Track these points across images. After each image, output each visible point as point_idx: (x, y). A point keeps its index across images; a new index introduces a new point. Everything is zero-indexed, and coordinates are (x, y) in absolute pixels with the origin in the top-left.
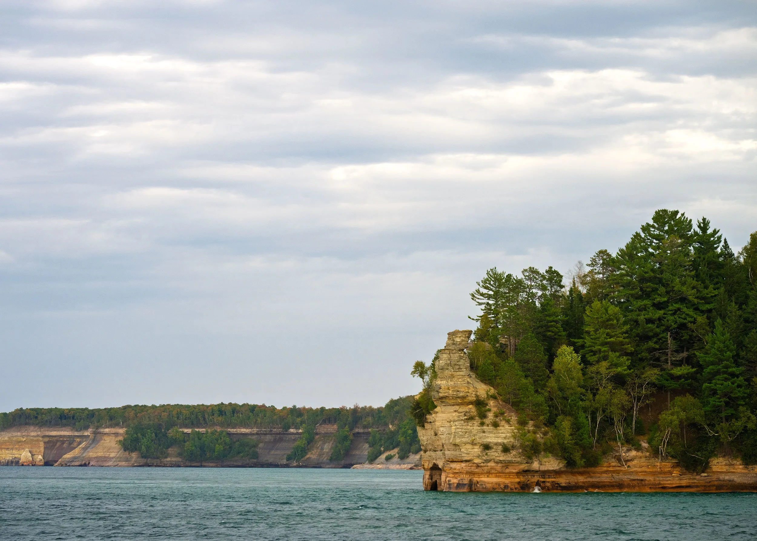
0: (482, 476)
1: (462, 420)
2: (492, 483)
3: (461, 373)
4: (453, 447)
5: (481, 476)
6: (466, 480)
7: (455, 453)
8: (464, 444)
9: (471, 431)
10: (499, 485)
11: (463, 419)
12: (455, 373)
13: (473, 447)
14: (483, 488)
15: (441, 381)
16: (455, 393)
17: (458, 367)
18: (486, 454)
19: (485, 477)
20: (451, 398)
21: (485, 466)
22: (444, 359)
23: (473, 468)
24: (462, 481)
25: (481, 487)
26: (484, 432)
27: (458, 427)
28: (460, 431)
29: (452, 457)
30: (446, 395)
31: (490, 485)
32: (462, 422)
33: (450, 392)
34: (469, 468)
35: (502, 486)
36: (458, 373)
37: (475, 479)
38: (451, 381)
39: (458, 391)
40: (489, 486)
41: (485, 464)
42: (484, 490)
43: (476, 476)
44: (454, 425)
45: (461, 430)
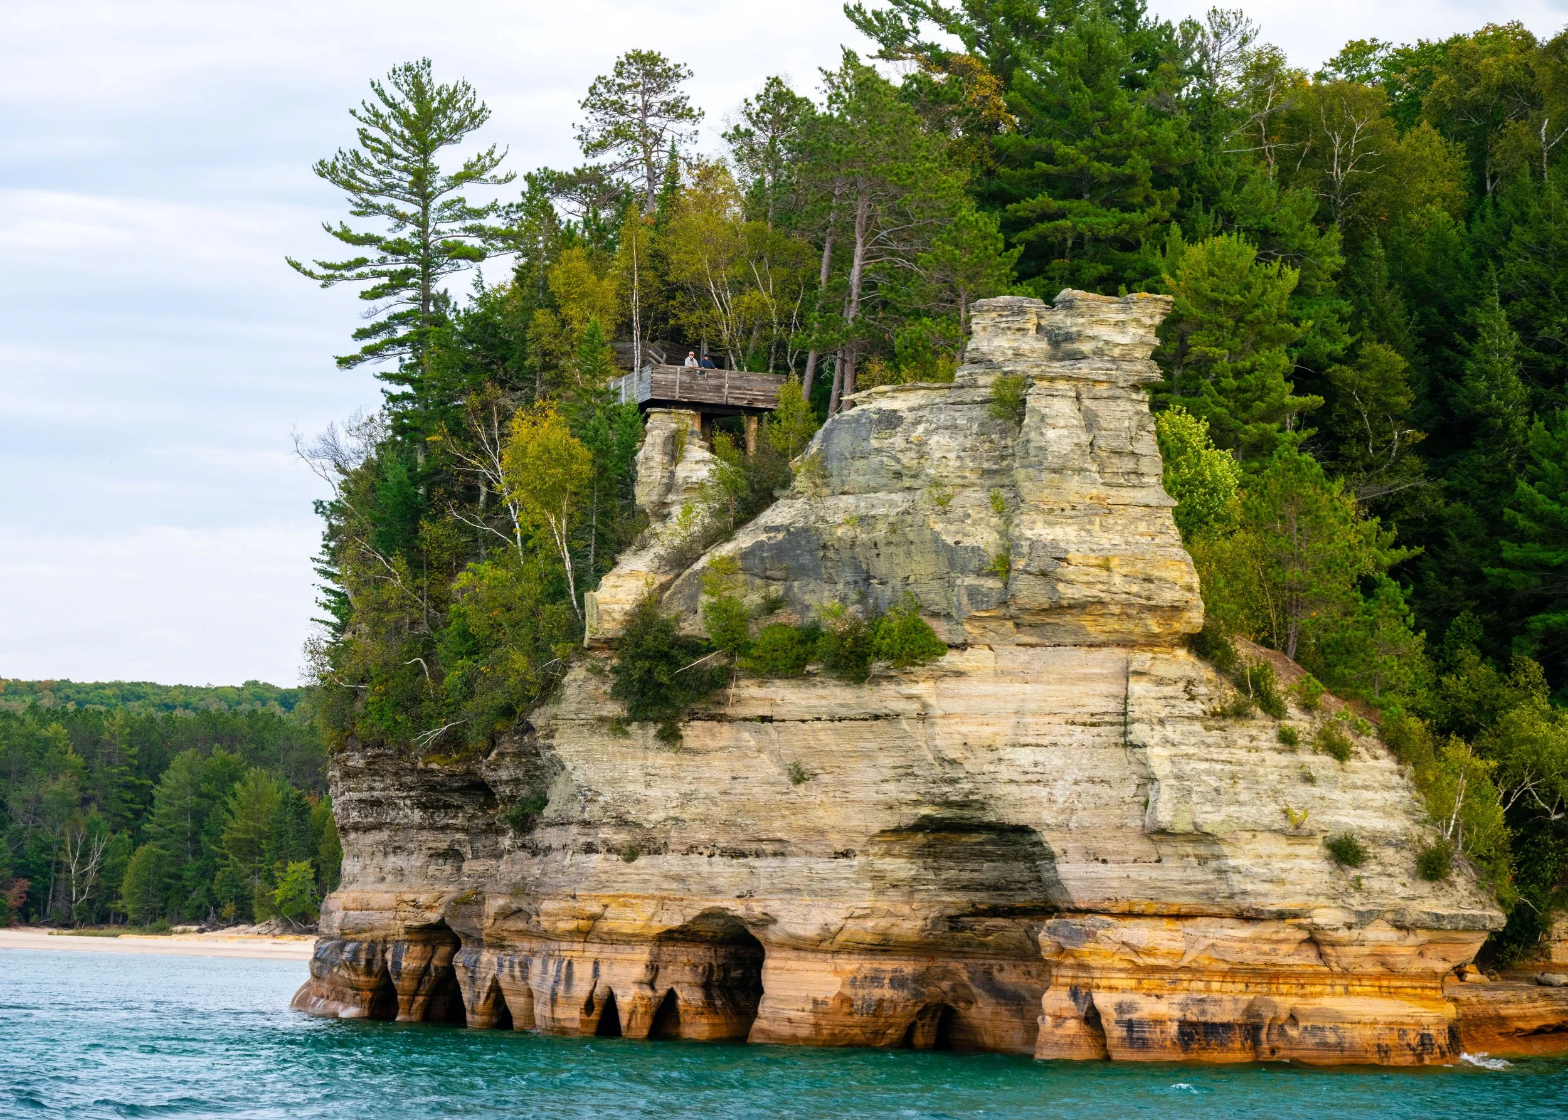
0: (1318, 989)
1: (1192, 718)
2: (1375, 1023)
3: (1139, 495)
4: (1143, 847)
5: (1309, 989)
6: (1229, 1006)
7: (1155, 874)
8: (1248, 835)
9: (1254, 773)
10: (1403, 1033)
11: (1199, 713)
12: (1113, 492)
13: (1290, 850)
14: (1325, 1044)
15: (1050, 524)
16: (1135, 589)
17: (1128, 464)
18: (1357, 885)
19: (1333, 994)
20: (1116, 610)
21: (1350, 944)
22: (1062, 423)
23: (1284, 948)
24: (1203, 1012)
25: (1310, 1041)
26: (1309, 779)
27: (1185, 749)
28: (1209, 773)
29: (1129, 894)
30: (1095, 592)
31: (1368, 1032)
32: (1197, 727)
33: (1117, 579)
34: (1266, 947)
35: (1413, 1038)
36: (1128, 495)
37: (1285, 1001)
38: (1104, 528)
39: (1148, 580)
40: (1361, 1036)
41: (1355, 933)
42: (1333, 1058)
43: (1284, 988)
44: (1157, 738)
45: (1205, 766)
